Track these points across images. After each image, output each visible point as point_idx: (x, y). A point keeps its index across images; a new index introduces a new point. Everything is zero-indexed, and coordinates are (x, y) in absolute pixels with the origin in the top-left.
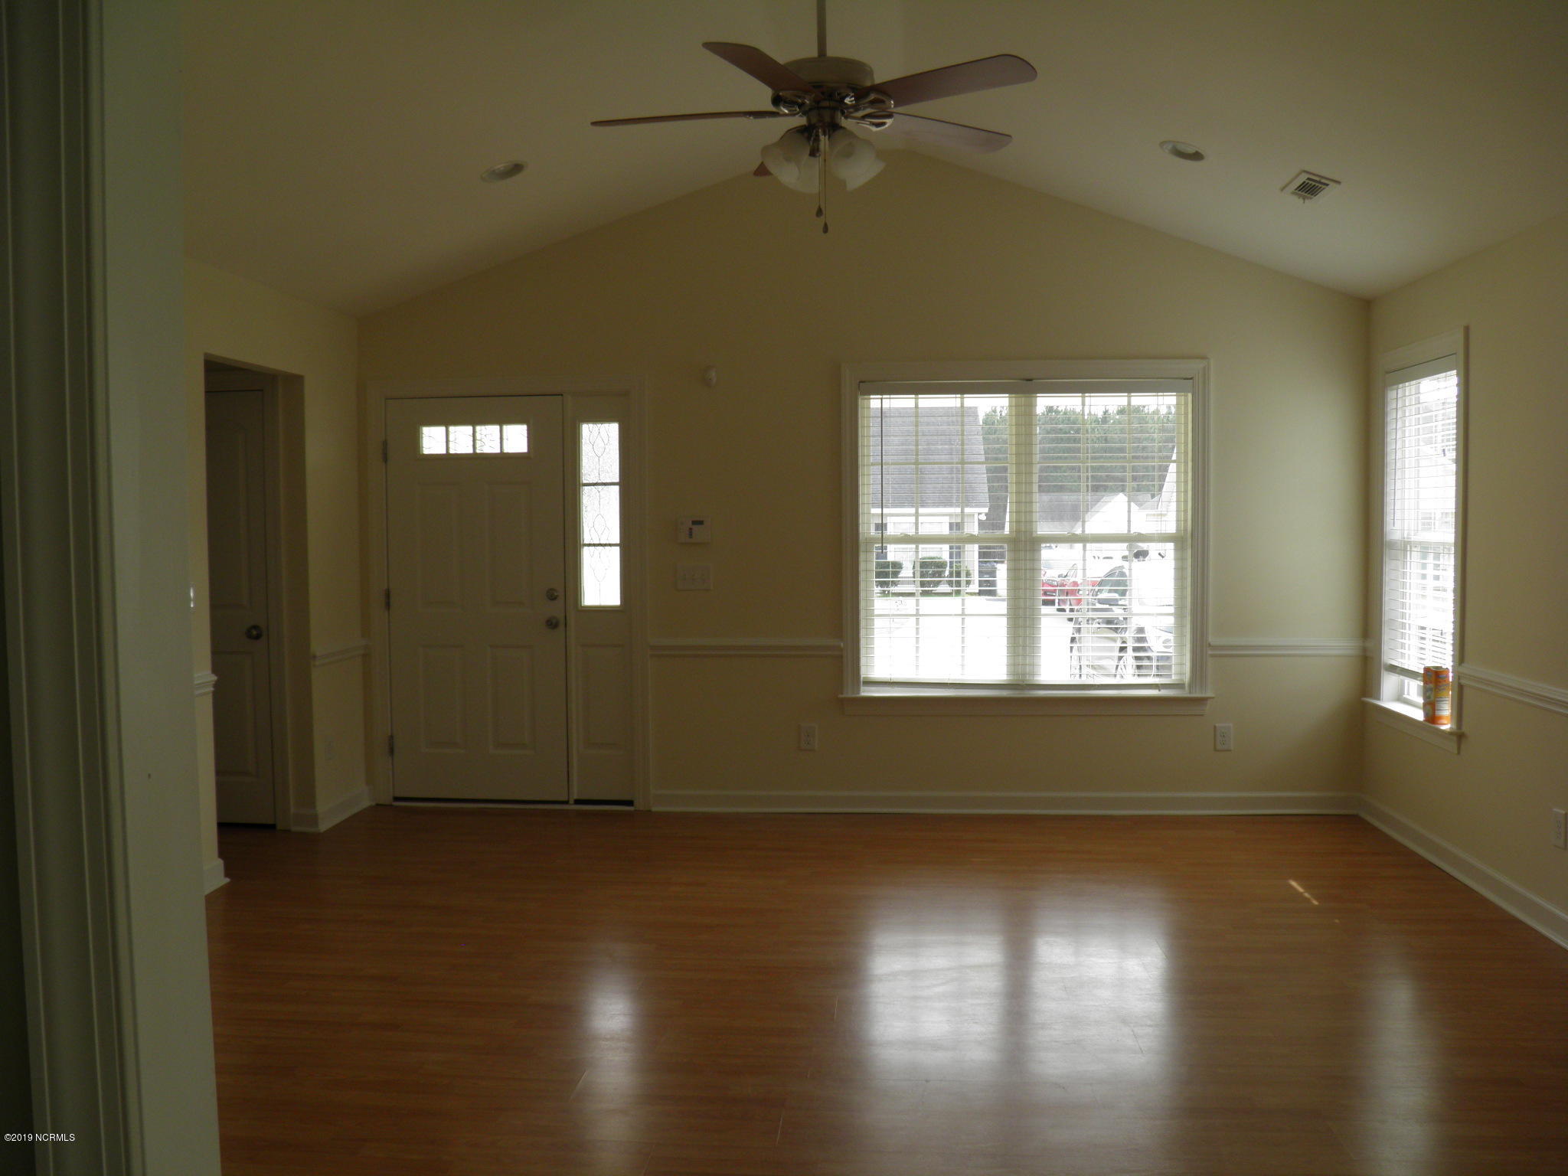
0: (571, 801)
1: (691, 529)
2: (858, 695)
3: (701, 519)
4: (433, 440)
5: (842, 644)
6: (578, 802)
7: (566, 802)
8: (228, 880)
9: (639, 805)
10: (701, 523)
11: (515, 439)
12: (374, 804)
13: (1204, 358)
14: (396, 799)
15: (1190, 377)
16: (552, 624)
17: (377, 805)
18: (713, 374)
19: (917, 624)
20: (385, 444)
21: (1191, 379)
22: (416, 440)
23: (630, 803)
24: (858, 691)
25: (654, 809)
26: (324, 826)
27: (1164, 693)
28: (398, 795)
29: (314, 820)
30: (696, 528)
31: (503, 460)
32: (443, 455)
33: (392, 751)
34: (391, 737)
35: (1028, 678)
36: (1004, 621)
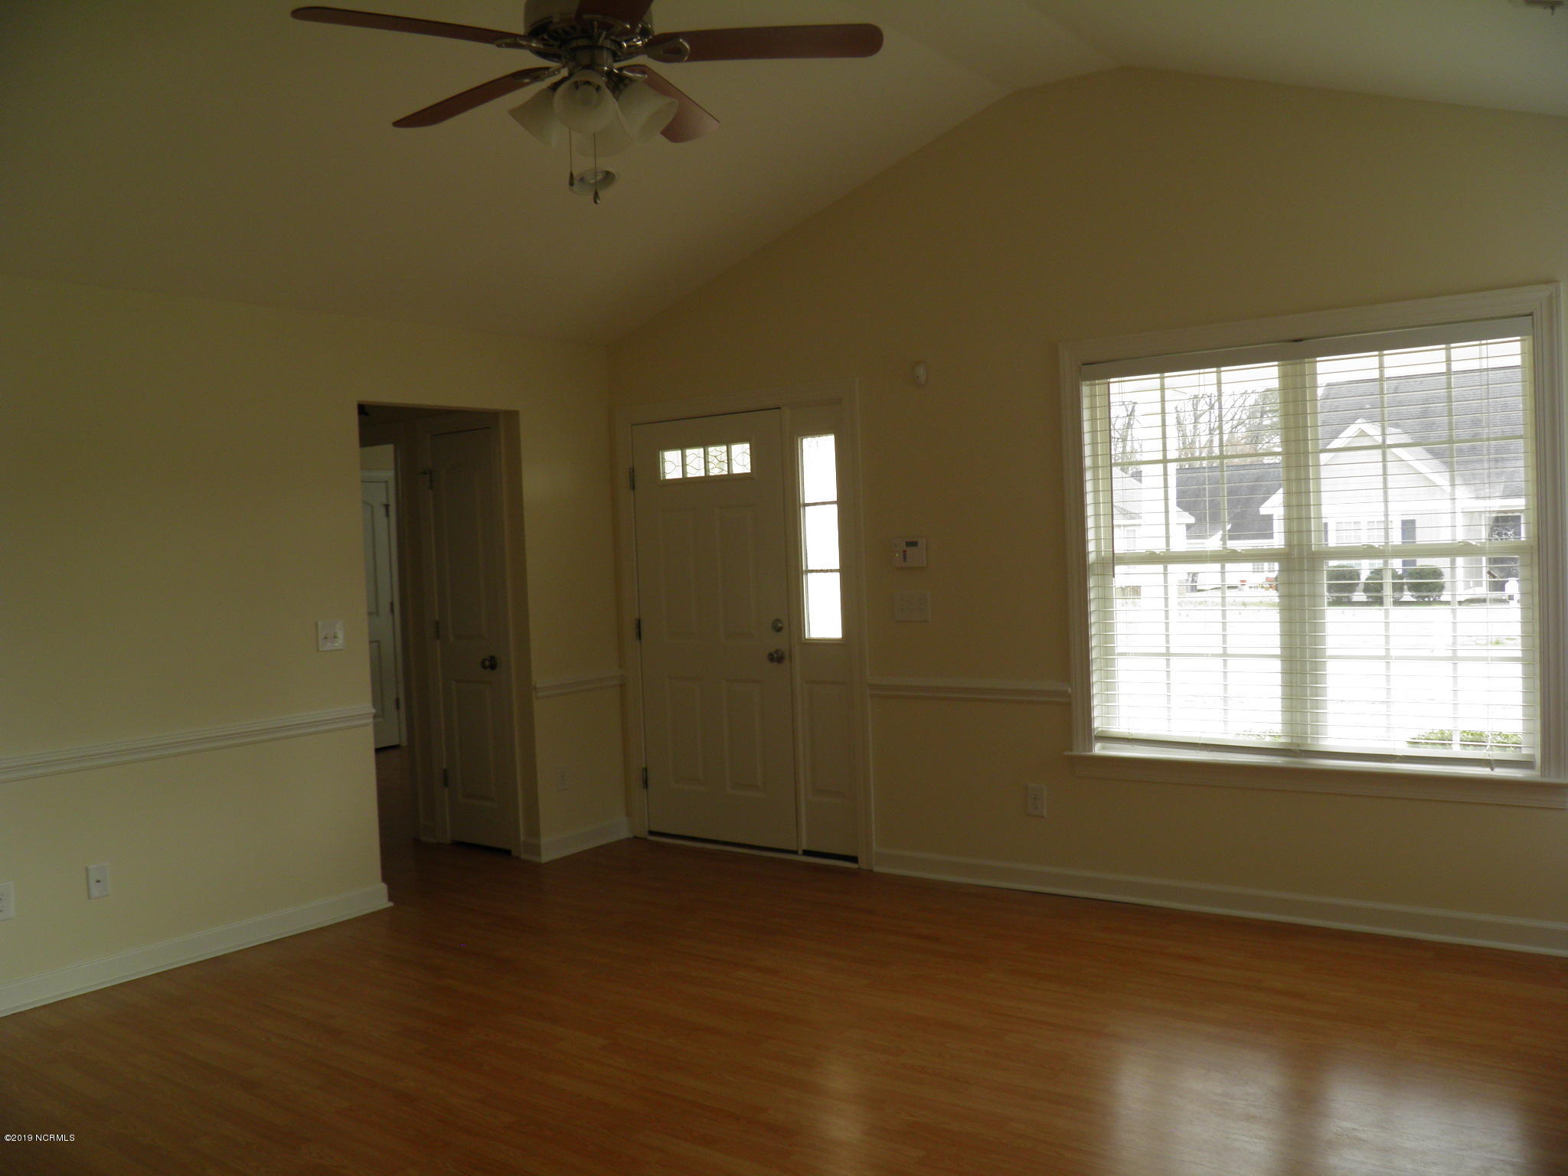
0: (800, 852)
1: (905, 551)
2: (1091, 753)
3: (915, 540)
4: (673, 465)
5: (1070, 690)
6: (807, 853)
7: (795, 852)
8: (391, 904)
9: (863, 864)
10: (914, 544)
11: (740, 459)
12: (631, 836)
13: (1549, 281)
14: (651, 833)
15: (1528, 312)
16: (777, 658)
17: (635, 837)
18: (921, 371)
19: (1168, 665)
20: (632, 471)
21: (1531, 314)
22: (656, 465)
23: (854, 859)
24: (1091, 749)
25: (877, 869)
26: (546, 857)
27: (1500, 772)
28: (654, 828)
29: (536, 849)
30: (910, 550)
31: (730, 480)
32: (680, 479)
33: (646, 784)
34: (646, 769)
35: (1309, 742)
36: (1277, 665)
